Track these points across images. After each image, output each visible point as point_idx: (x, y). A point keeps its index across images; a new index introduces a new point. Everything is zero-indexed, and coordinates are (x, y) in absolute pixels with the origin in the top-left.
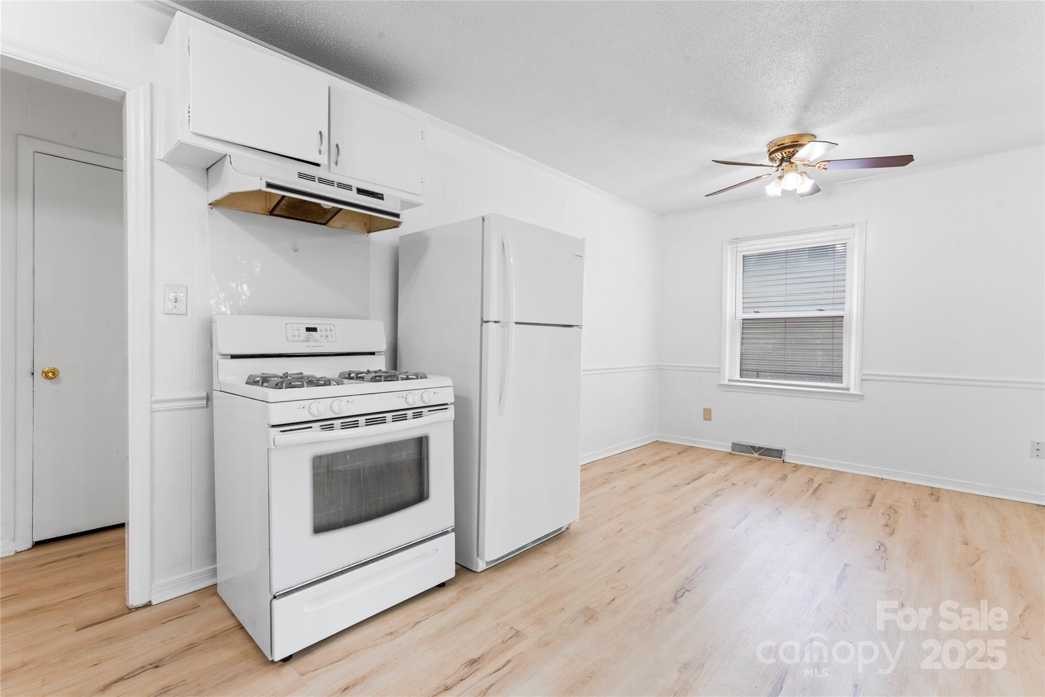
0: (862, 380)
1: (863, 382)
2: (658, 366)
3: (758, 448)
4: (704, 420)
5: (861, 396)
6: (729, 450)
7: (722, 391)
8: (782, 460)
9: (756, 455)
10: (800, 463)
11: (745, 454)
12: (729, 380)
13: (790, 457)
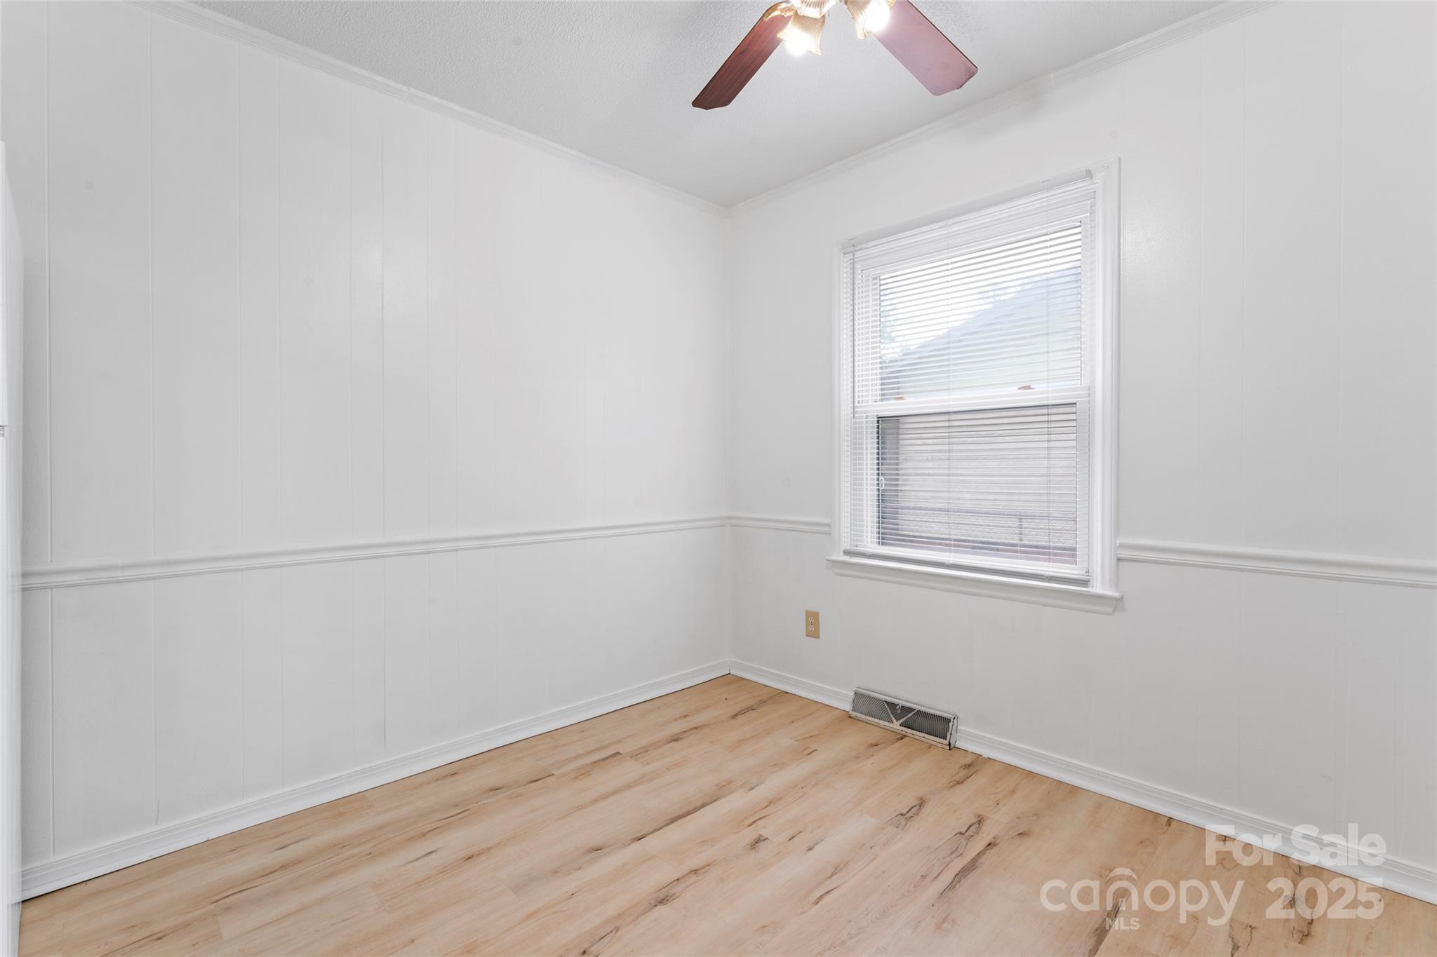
0: (1119, 560)
1: (1121, 563)
2: (729, 518)
3: (903, 708)
4: (807, 636)
5: (1117, 600)
6: (848, 707)
7: (838, 574)
8: (947, 742)
9: (896, 725)
10: (986, 753)
11: (877, 720)
12: (846, 553)
13: (968, 738)
